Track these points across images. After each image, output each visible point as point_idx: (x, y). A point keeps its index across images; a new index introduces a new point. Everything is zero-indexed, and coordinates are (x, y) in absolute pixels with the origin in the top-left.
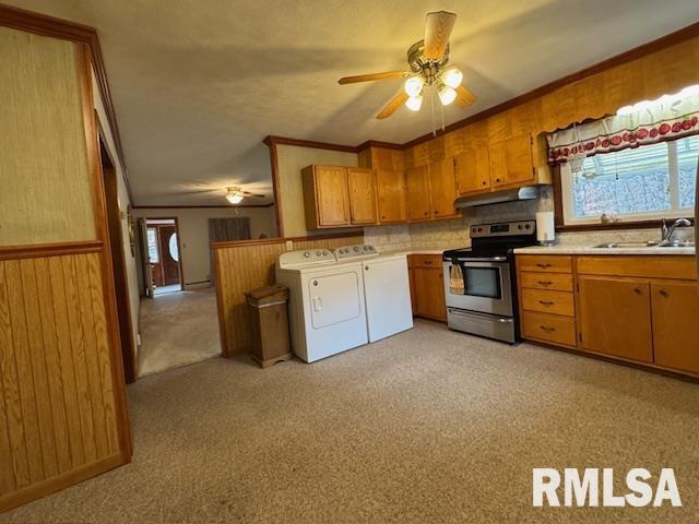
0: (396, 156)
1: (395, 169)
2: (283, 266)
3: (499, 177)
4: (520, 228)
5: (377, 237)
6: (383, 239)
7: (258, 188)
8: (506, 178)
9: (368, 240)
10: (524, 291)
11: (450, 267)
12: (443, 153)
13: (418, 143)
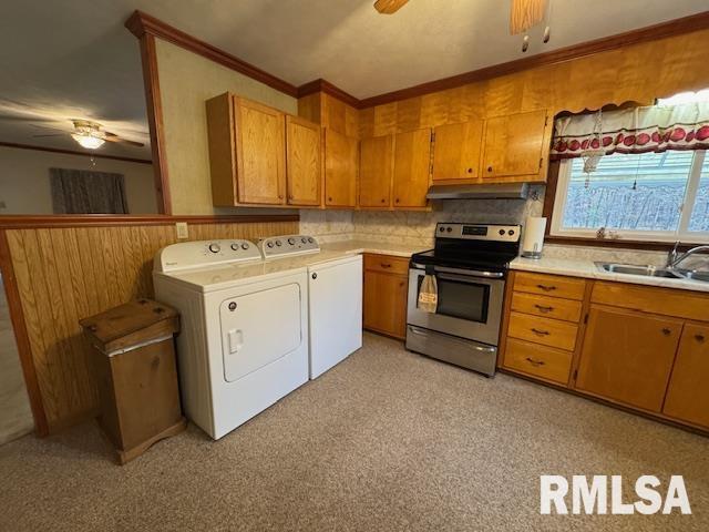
0: (351, 115)
1: (348, 133)
2: (167, 270)
3: (491, 164)
4: (502, 232)
5: (316, 225)
6: (323, 227)
7: (129, 131)
8: (502, 168)
9: (306, 228)
10: (512, 314)
11: (421, 278)
12: (418, 121)
13: (383, 103)
